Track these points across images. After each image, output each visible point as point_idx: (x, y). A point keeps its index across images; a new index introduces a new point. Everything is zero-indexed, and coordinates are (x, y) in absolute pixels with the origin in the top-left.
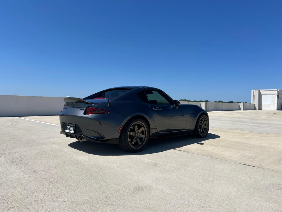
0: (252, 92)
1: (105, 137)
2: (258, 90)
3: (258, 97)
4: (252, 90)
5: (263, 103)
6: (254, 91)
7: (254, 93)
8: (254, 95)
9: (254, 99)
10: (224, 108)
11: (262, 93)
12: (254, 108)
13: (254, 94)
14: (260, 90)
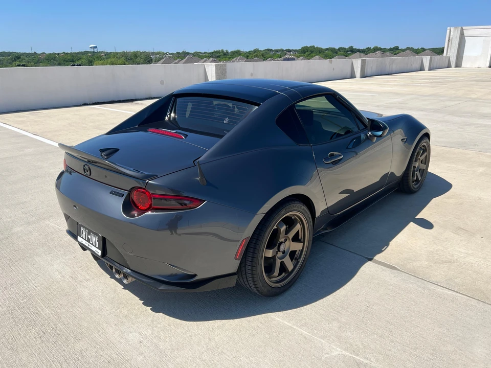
0: (448, 31)
1: (195, 275)
2: (460, 28)
3: (457, 42)
4: (448, 28)
5: (465, 54)
6: (452, 29)
7: (452, 34)
8: (451, 39)
9: (450, 45)
10: (394, 67)
11: (466, 33)
12: (447, 65)
13: (451, 37)
14: (464, 28)
